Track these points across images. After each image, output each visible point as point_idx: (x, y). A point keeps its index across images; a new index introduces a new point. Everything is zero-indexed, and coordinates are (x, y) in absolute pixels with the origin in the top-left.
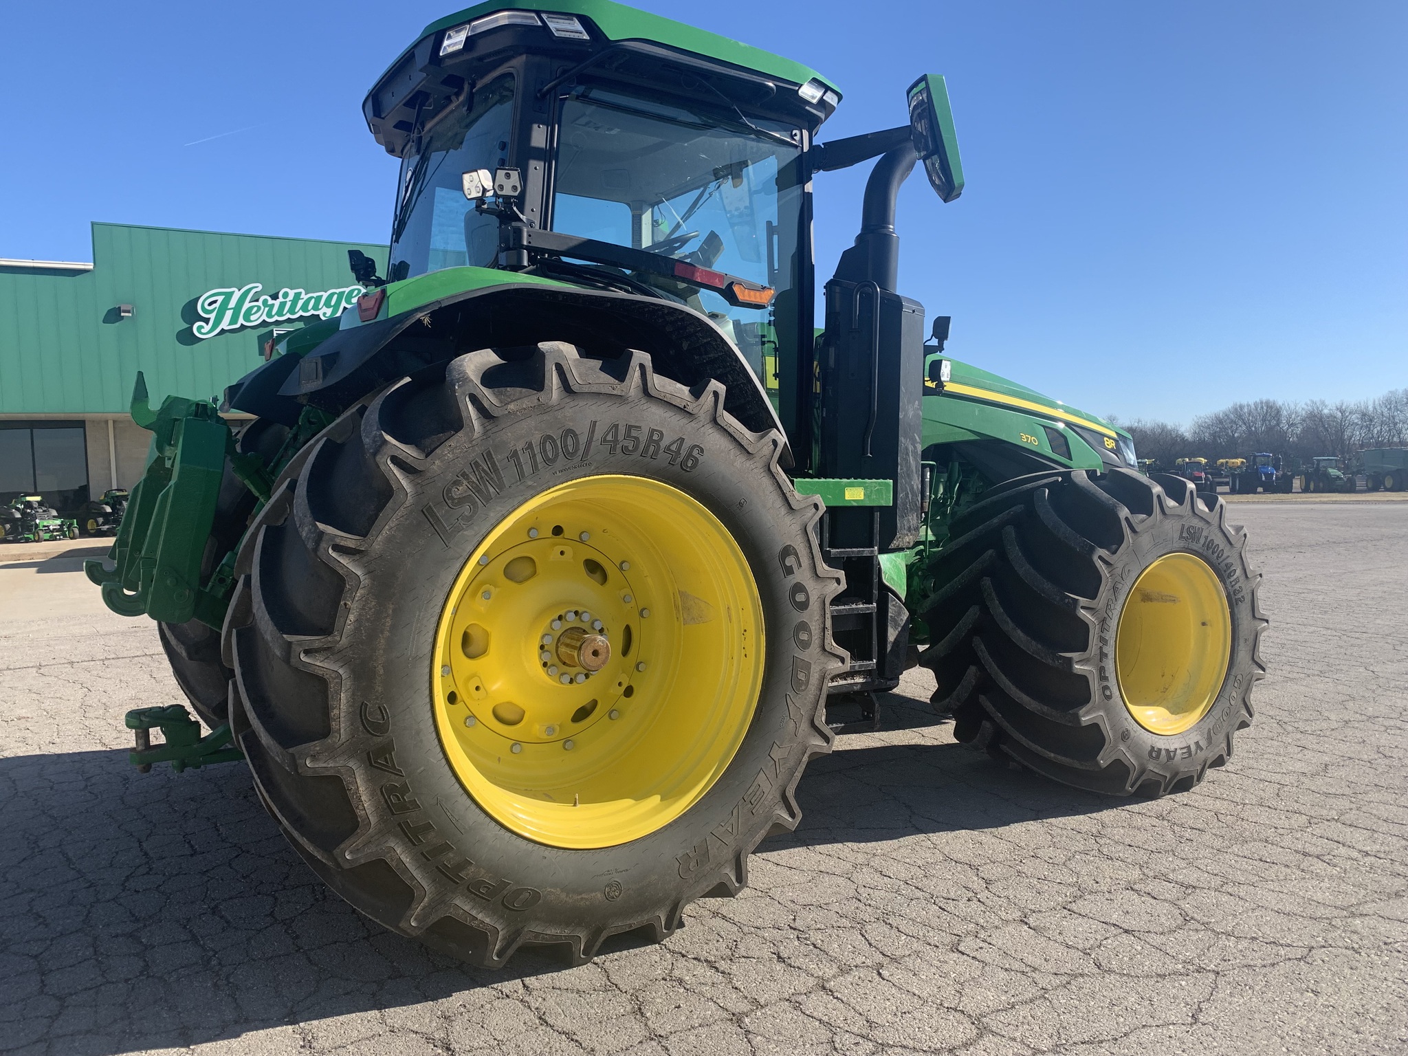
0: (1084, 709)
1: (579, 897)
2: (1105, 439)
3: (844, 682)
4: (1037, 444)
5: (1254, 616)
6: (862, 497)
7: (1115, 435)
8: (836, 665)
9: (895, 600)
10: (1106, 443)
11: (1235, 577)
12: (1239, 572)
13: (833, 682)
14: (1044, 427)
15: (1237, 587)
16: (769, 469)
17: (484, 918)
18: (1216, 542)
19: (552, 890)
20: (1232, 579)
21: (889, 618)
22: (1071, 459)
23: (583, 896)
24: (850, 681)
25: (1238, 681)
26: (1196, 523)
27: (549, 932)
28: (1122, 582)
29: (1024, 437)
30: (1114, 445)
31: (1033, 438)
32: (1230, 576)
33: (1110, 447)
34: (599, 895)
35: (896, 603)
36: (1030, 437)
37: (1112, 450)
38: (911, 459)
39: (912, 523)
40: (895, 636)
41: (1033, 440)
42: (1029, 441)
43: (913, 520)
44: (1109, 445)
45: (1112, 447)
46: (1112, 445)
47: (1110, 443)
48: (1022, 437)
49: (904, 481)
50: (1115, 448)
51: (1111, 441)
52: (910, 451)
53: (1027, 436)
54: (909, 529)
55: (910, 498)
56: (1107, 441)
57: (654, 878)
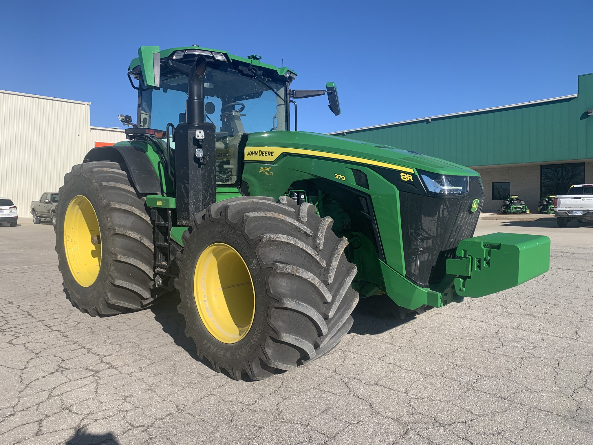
0: (179, 305)
2: (402, 174)
3: (161, 270)
4: (344, 180)
6: (161, 205)
7: (411, 171)
9: (173, 244)
10: (402, 177)
12: (255, 262)
13: (158, 269)
14: (352, 169)
15: (254, 271)
18: (239, 241)
21: (170, 251)
22: (368, 188)
25: (257, 331)
28: (192, 252)
29: (337, 176)
30: (411, 178)
31: (342, 176)
33: (407, 180)
35: (173, 246)
36: (340, 176)
37: (409, 182)
38: (183, 190)
39: (185, 216)
40: (173, 258)
41: (343, 177)
42: (340, 179)
43: (185, 215)
44: (405, 178)
45: (409, 180)
46: (409, 178)
47: (407, 177)
48: (336, 176)
49: (179, 199)
50: (412, 180)
51: (408, 175)
52: (182, 187)
53: (338, 175)
54: (184, 219)
55: (183, 206)
56: (403, 175)
57: (84, 297)
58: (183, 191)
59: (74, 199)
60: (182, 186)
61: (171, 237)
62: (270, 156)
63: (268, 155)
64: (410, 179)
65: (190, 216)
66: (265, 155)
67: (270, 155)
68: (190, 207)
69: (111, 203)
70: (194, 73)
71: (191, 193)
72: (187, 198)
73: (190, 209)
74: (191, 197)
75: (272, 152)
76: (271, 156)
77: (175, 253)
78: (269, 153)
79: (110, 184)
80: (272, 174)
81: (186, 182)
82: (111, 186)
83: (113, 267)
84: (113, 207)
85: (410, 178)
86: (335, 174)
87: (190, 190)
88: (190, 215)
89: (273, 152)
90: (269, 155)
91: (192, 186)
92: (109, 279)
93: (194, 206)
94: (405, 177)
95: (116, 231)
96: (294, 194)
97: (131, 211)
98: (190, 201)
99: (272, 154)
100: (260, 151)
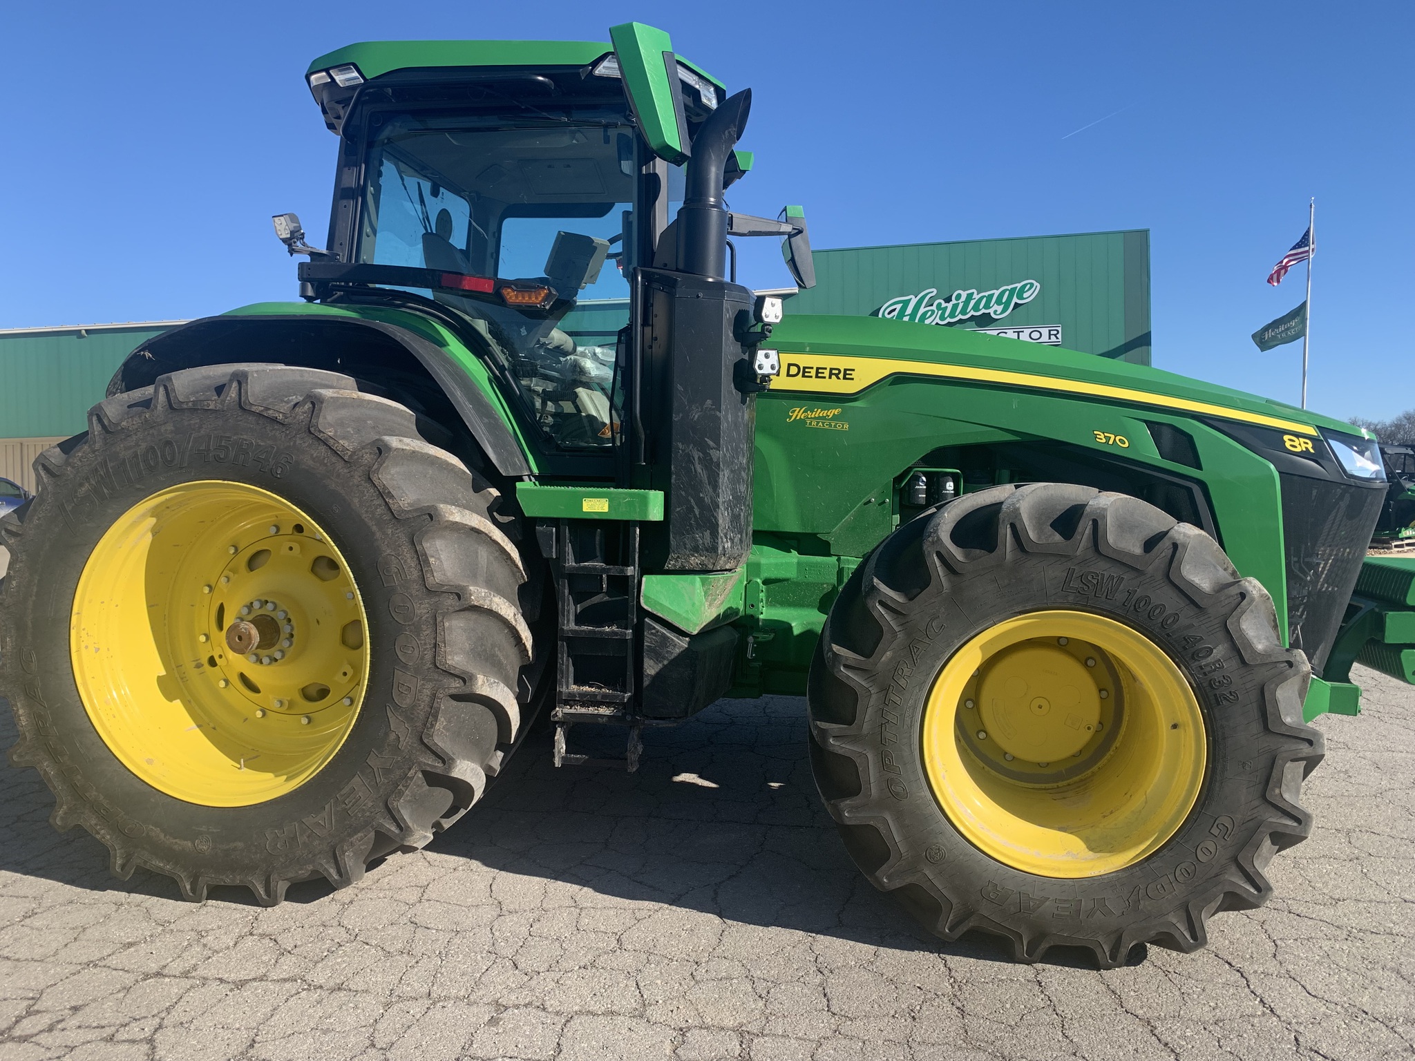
0: (848, 802)
1: (174, 841)
2: (1286, 438)
3: (583, 710)
4: (1127, 445)
5: (1266, 728)
6: (606, 510)
7: (1311, 431)
8: (453, 685)
9: (654, 628)
10: (1288, 444)
11: (1210, 659)
12: (1220, 651)
13: (571, 709)
14: (1145, 421)
15: (1217, 676)
16: (369, 478)
17: (105, 836)
18: (1155, 601)
19: (154, 828)
20: (1203, 662)
21: (645, 647)
22: (1199, 467)
23: (177, 840)
24: (591, 710)
25: (1220, 827)
26: (1103, 568)
27: (154, 863)
28: (927, 640)
29: (1102, 436)
30: (1310, 446)
31: (1118, 438)
32: (1196, 656)
33: (1298, 450)
34: (190, 844)
35: (658, 631)
36: (1113, 437)
37: (1305, 454)
38: (699, 468)
39: (701, 542)
40: (657, 670)
41: (1120, 440)
42: (1111, 442)
43: (704, 538)
44: (1295, 447)
45: (1304, 449)
46: (1304, 446)
47: (1300, 444)
48: (1098, 436)
49: (683, 493)
50: (1312, 451)
51: (1302, 440)
52: (696, 459)
53: (1106, 434)
54: (696, 549)
55: (697, 513)
56: (1290, 440)
57: (240, 845)
58: (699, 470)
59: (159, 495)
60: (696, 455)
61: (645, 607)
62: (838, 378)
63: (830, 377)
64: (1306, 448)
65: (720, 542)
66: (817, 377)
67: (841, 376)
68: (720, 515)
69: (442, 506)
70: (726, 132)
71: (724, 475)
72: (711, 490)
73: (720, 522)
74: (724, 488)
75: (845, 370)
76: (845, 378)
77: (668, 652)
78: (837, 372)
79: (408, 445)
80: (846, 426)
81: (711, 443)
82: (414, 452)
83: (442, 719)
84: (447, 521)
85: (1306, 446)
86: (1095, 432)
87: (721, 465)
88: (720, 540)
89: (853, 370)
90: (833, 377)
91: (728, 455)
92: (419, 763)
93: (728, 514)
94: (1296, 443)
95: (472, 597)
96: (921, 480)
97: (487, 532)
98: (721, 500)
99: (845, 374)
100: (789, 365)
